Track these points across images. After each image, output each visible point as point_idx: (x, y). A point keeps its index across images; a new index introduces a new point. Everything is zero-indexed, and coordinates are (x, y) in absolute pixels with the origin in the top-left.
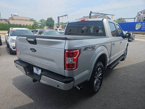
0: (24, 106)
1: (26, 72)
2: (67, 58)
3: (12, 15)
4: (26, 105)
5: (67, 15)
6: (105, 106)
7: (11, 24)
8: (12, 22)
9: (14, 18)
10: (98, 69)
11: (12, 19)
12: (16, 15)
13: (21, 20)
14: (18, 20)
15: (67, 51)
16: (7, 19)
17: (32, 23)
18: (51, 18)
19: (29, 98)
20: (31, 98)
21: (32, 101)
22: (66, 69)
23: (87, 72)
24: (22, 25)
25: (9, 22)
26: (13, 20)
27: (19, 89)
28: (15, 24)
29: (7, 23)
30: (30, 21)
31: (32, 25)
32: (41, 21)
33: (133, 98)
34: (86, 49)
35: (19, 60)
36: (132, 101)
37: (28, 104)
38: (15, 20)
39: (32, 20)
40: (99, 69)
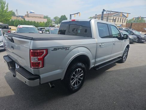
0: (4, 97)
1: (9, 67)
2: (32, 57)
3: (27, 12)
4: (6, 97)
5: (79, 13)
6: (76, 106)
7: (26, 21)
8: (27, 19)
9: (30, 15)
10: (77, 70)
11: (27, 16)
12: (32, 12)
13: (36, 17)
14: (33, 17)
15: (32, 51)
16: (23, 16)
17: (45, 21)
18: (64, 15)
19: (12, 91)
20: (13, 91)
21: (13, 93)
22: (32, 67)
23: (58, 71)
24: (36, 22)
25: (24, 19)
26: (29, 17)
27: (7, 82)
28: (30, 21)
29: (23, 20)
30: (44, 18)
31: (46, 22)
32: (55, 18)
33: (108, 101)
34: (55, 49)
35: (8, 56)
36: (106, 104)
37: (8, 96)
38: (30, 17)
39: (46, 17)
40: (79, 70)
